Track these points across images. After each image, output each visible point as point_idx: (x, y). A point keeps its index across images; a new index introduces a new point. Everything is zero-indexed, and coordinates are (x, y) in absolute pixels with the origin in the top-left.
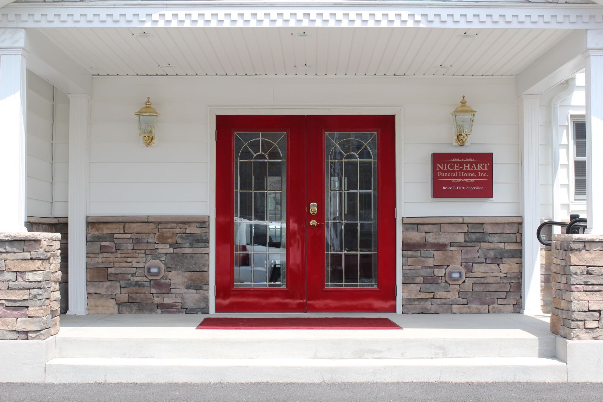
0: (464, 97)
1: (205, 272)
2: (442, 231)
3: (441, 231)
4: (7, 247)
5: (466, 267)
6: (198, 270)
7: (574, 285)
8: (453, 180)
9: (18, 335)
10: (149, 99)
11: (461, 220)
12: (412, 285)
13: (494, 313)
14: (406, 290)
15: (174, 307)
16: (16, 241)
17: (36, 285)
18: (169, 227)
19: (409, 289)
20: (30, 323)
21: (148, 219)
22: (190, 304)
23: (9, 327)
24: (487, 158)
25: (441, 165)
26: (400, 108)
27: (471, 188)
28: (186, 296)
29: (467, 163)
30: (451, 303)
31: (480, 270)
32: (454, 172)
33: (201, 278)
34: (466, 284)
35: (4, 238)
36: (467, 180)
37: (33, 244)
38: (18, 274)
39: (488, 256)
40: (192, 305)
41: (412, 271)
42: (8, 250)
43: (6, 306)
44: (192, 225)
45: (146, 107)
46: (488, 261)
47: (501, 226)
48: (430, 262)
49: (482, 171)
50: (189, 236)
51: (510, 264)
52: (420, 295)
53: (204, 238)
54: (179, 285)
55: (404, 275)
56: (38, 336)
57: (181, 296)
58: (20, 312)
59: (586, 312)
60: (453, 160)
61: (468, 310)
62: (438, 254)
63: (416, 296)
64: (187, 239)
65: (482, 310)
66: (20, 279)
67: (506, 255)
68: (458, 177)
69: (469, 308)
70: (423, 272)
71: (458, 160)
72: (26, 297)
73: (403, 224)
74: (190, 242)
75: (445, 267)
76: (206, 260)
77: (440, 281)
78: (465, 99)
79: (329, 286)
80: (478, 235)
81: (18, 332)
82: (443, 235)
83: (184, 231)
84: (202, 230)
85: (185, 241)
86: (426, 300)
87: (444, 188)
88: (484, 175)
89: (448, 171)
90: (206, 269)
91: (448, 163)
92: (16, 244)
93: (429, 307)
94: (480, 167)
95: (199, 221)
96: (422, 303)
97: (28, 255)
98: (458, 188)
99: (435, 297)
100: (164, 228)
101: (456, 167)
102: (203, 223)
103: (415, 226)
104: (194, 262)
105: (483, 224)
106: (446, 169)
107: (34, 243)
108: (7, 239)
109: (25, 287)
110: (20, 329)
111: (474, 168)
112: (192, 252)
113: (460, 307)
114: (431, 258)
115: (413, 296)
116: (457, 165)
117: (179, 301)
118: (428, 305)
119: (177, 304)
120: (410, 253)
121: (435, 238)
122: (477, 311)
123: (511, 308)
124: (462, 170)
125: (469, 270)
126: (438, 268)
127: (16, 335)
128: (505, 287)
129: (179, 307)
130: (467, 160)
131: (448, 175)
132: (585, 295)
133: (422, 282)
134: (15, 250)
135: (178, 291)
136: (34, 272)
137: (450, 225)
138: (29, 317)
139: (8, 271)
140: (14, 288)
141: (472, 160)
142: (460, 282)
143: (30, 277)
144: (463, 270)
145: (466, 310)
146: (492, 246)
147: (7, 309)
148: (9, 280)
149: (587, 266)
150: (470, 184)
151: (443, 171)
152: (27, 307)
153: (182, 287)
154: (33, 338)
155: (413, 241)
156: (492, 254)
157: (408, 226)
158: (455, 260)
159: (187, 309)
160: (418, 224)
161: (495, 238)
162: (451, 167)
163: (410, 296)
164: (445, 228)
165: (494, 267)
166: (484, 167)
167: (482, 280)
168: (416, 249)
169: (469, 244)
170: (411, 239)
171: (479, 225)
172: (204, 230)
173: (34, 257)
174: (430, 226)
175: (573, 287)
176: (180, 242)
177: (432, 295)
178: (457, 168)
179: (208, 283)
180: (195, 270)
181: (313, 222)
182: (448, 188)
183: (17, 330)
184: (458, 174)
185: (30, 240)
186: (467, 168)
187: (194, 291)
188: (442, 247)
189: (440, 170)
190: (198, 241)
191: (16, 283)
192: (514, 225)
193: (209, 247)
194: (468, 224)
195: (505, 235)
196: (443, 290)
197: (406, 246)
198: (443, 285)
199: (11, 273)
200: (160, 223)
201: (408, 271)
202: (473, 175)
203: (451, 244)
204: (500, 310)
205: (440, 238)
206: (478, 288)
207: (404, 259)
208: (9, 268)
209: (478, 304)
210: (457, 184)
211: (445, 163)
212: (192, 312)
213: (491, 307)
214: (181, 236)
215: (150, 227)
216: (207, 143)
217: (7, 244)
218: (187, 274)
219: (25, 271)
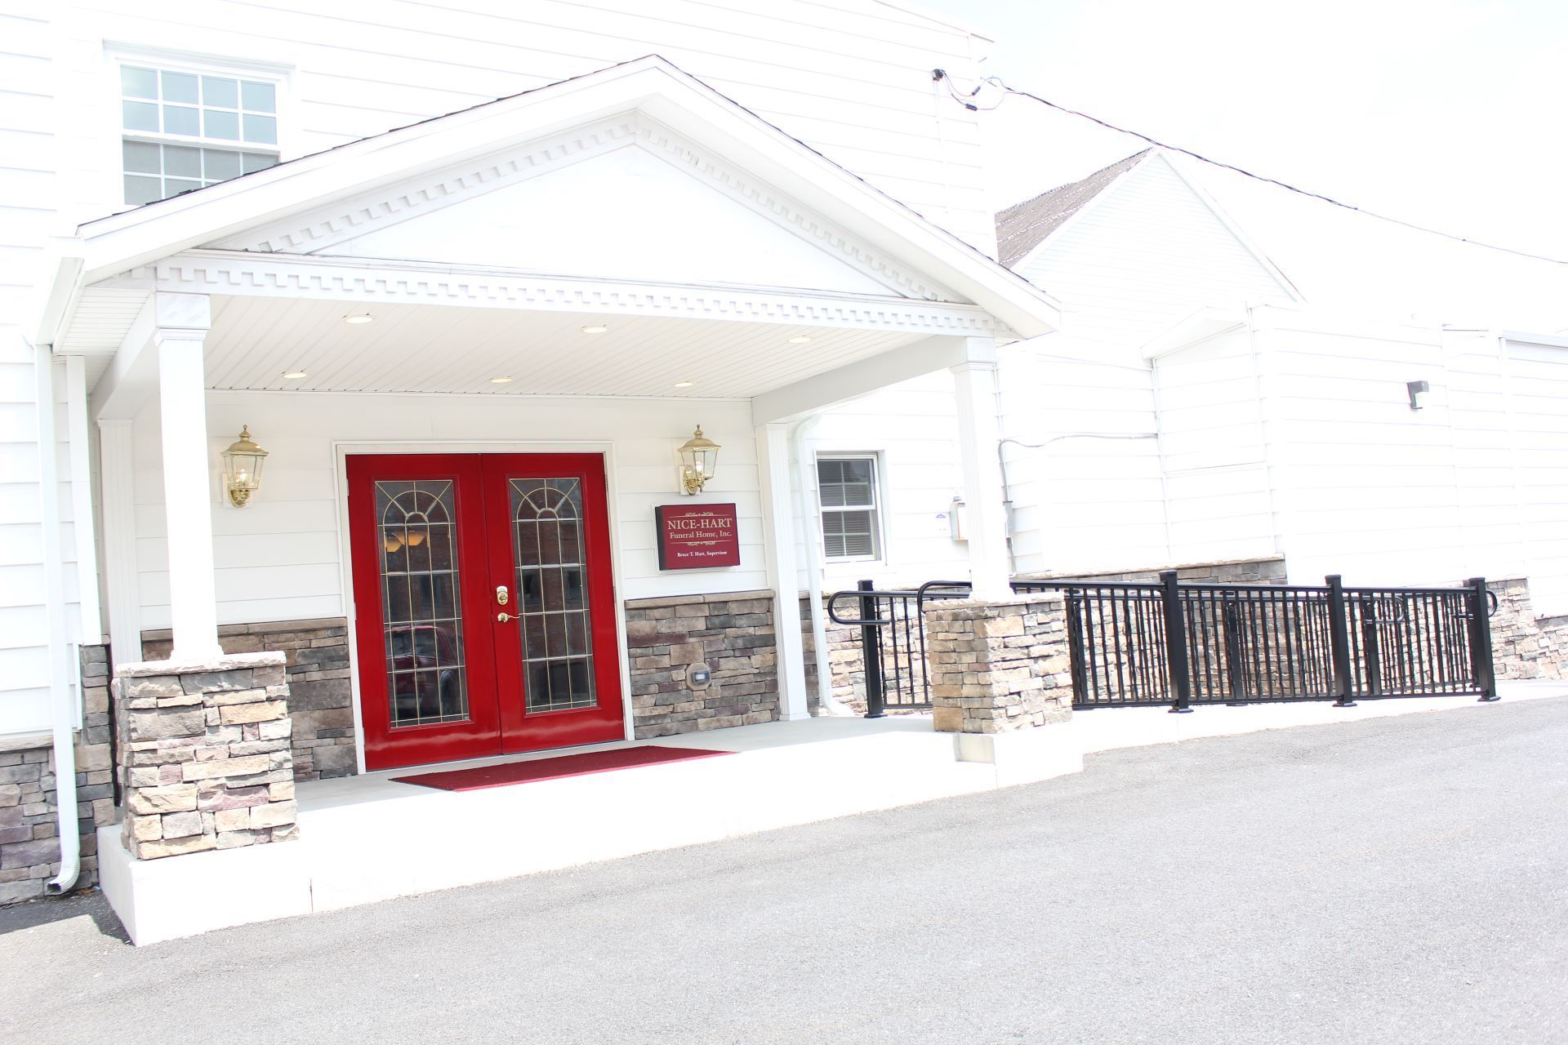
0: (698, 427)
1: (344, 708)
2: (677, 616)
3: (675, 617)
4: (224, 684)
5: (711, 664)
6: (335, 706)
7: (992, 663)
8: (690, 543)
9: (254, 837)
10: (245, 429)
11: (701, 599)
12: (645, 696)
13: (749, 724)
14: (638, 705)
15: (302, 771)
16: (239, 669)
17: (280, 745)
18: (283, 640)
19: (642, 703)
20: (276, 812)
21: (248, 629)
22: (326, 763)
23: (238, 824)
24: (729, 510)
25: (673, 523)
26: (610, 442)
27: (713, 554)
28: (319, 750)
29: (702, 518)
30: (696, 717)
31: (728, 666)
32: (689, 531)
33: (341, 718)
34: (713, 688)
35: (219, 667)
36: (707, 543)
37: (269, 673)
38: (246, 728)
39: (737, 646)
40: (330, 763)
41: (644, 676)
42: (224, 688)
43: (228, 788)
44: (319, 633)
45: (241, 442)
46: (738, 653)
47: (748, 604)
48: (666, 662)
49: (724, 530)
50: (316, 652)
51: (763, 656)
52: (656, 709)
53: (342, 653)
54: (305, 733)
55: (633, 684)
56: (291, 832)
57: (310, 751)
58: (254, 796)
59: (1006, 696)
60: (687, 515)
61: (718, 724)
62: (674, 649)
63: (651, 712)
64: (312, 658)
65: (735, 723)
66: (248, 736)
67: (757, 643)
68: (695, 539)
69: (718, 721)
70: (659, 677)
71: (694, 515)
72: (265, 768)
73: (627, 609)
74: (319, 661)
75: (685, 667)
76: (347, 689)
77: (680, 688)
78: (700, 428)
79: (532, 710)
80: (722, 618)
81: (254, 832)
82: (679, 621)
83: (308, 645)
84: (338, 641)
85: (309, 661)
86: (665, 716)
87: (679, 555)
88: (726, 534)
89: (682, 531)
90: (347, 703)
91: (682, 519)
92: (238, 675)
93: (669, 726)
94: (721, 523)
95: (334, 626)
96: (659, 722)
97: (261, 694)
98: (697, 554)
99: (675, 711)
100: (274, 642)
101: (692, 524)
102: (339, 629)
103: (642, 612)
104: (328, 694)
105: (726, 602)
106: (679, 528)
107: (270, 671)
108: (224, 668)
109: (260, 750)
110: (258, 825)
111: (714, 525)
112: (324, 678)
113: (708, 722)
114: (666, 656)
115: (647, 714)
116: (693, 522)
117: (309, 759)
118: (668, 723)
119: (306, 765)
120: (639, 650)
121: (670, 627)
122: (729, 724)
123: (767, 715)
124: (699, 529)
125: (715, 668)
126: (675, 669)
127: (250, 838)
128: (759, 687)
129: (310, 769)
130: (704, 515)
131: (682, 536)
132: (1004, 674)
133: (657, 692)
134: (237, 687)
135: (305, 744)
136: (276, 722)
137: (687, 607)
138: (270, 802)
139: (227, 726)
140: (241, 754)
141: (711, 515)
142: (706, 686)
143: (266, 730)
144: (709, 669)
145: (715, 724)
146: (740, 632)
147: (230, 794)
148: (231, 742)
149: (1004, 638)
150: (711, 549)
151: (677, 532)
152: (267, 785)
153: (311, 737)
154: (283, 838)
155: (642, 634)
156: (740, 643)
157: (634, 612)
158: (697, 656)
159: (321, 771)
160: (645, 609)
161: (743, 622)
162: (686, 524)
163: (644, 712)
164: (681, 611)
165: (744, 660)
166: (725, 523)
167: (732, 681)
168: (646, 644)
169: (712, 632)
170: (639, 631)
171: (722, 605)
172: (340, 640)
173: (273, 695)
174: (661, 610)
175: (991, 666)
176: (302, 663)
177: (670, 708)
178: (694, 526)
179: (352, 726)
180: (330, 707)
181: (502, 616)
182: (684, 555)
183: (252, 828)
184: (695, 534)
185: (266, 667)
186: (705, 525)
187: (331, 741)
188: (678, 639)
189: (673, 530)
190: (332, 659)
191: (243, 744)
192: (762, 601)
193: (349, 667)
194: (709, 603)
195: (754, 616)
196: (685, 699)
197: (633, 641)
198: (684, 692)
199: (232, 728)
200: (267, 633)
201: (638, 678)
202: (713, 535)
203: (691, 634)
204: (756, 719)
205: (675, 627)
206: (728, 693)
207: (631, 660)
208: (230, 719)
209: (730, 714)
210: (694, 549)
211: (679, 519)
212: (331, 776)
213: (744, 716)
214: (303, 652)
215: (251, 642)
216: (334, 500)
217: (222, 676)
218: (317, 714)
219: (258, 723)
